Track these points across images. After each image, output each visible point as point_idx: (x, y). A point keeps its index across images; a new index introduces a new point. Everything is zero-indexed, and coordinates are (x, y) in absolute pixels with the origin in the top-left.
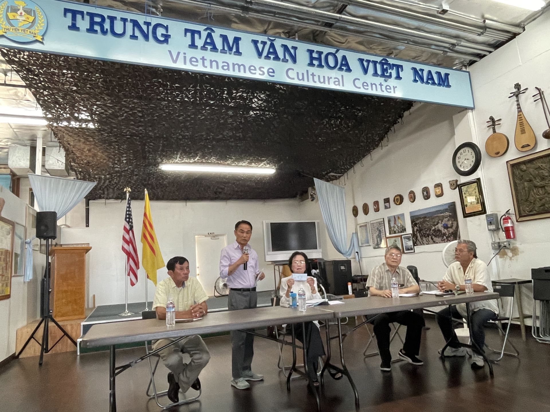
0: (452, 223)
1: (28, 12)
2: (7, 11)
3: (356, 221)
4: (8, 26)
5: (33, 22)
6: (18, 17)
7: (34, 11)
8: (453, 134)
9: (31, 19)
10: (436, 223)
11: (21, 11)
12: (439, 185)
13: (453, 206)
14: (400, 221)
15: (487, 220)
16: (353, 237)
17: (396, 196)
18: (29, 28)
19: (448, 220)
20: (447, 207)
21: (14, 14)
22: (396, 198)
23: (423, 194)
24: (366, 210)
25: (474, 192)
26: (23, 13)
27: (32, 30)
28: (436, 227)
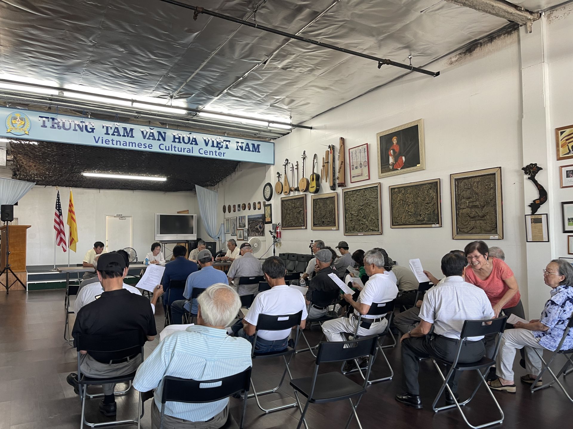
0: (262, 226)
1: (22, 119)
2: (12, 120)
3: (224, 216)
4: (12, 127)
5: (24, 125)
6: (17, 122)
7: (24, 118)
8: (265, 176)
9: (23, 123)
10: (257, 225)
11: (18, 119)
12: (259, 203)
13: (263, 216)
14: (243, 220)
15: (272, 227)
16: (221, 226)
18: (22, 128)
19: (261, 224)
20: (261, 216)
21: (15, 121)
22: (243, 205)
23: (254, 206)
24: (229, 210)
25: (269, 211)
26: (19, 120)
27: (23, 129)
28: (257, 227)
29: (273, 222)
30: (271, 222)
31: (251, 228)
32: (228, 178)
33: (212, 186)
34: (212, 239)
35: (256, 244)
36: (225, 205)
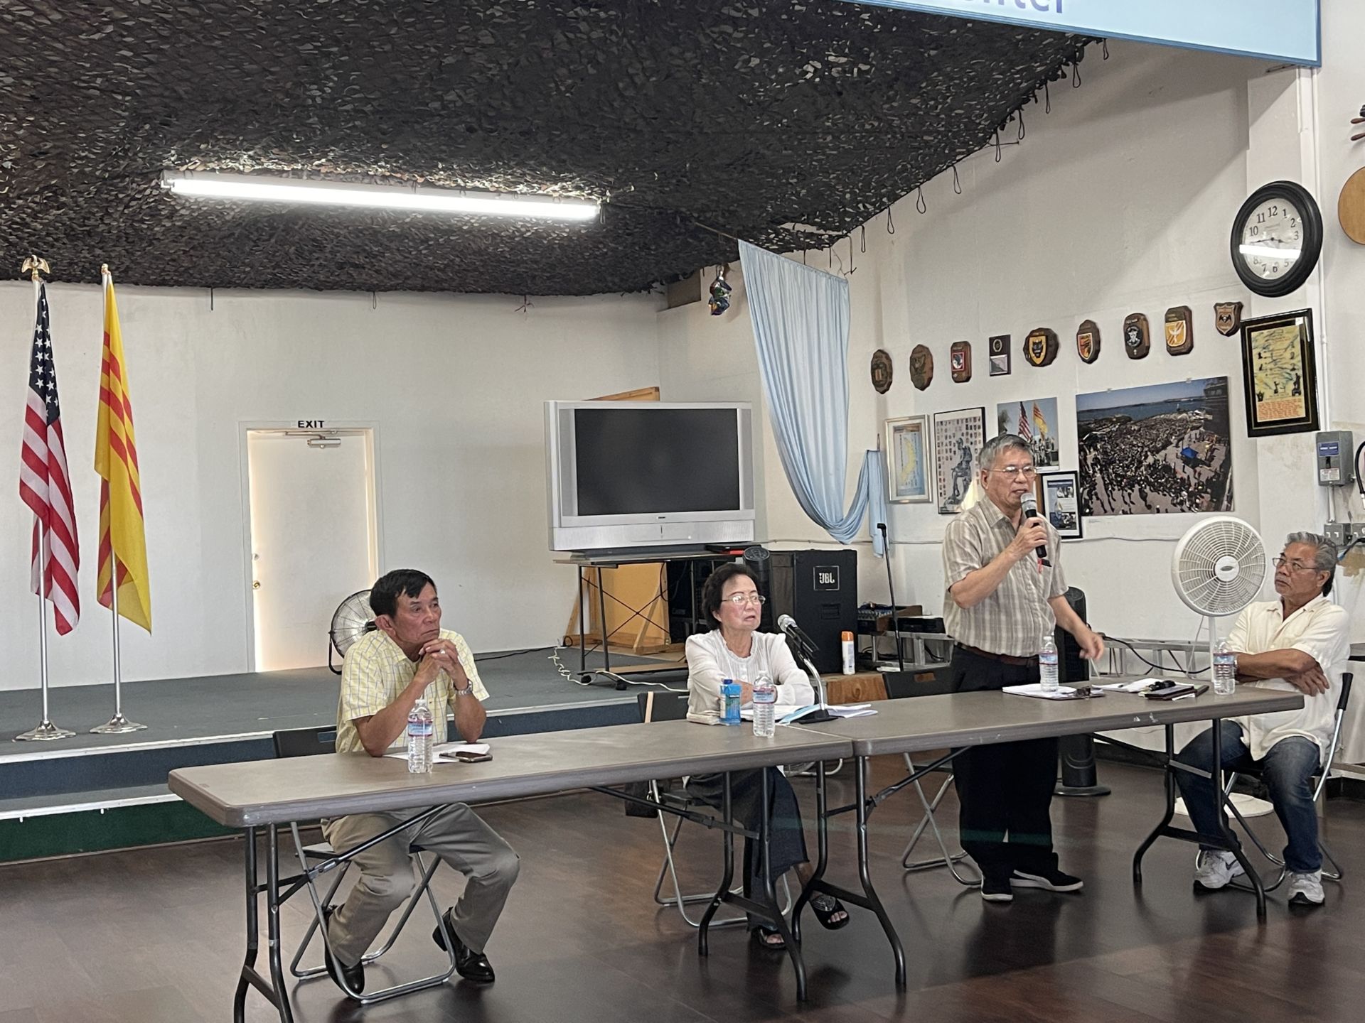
0: (1212, 450)
3: (882, 409)
8: (1242, 143)
10: (1159, 445)
12: (1182, 315)
13: (1219, 392)
14: (1039, 421)
15: (1320, 452)
16: (867, 465)
17: (1032, 334)
19: (1201, 439)
20: (1200, 392)
22: (1032, 340)
23: (1127, 338)
24: (922, 374)
25: (1288, 355)
28: (1160, 456)
29: (1325, 426)
30: (1310, 422)
31: (1105, 464)
32: (940, 188)
33: (820, 245)
34: (823, 534)
35: (1226, 561)
36: (888, 347)
